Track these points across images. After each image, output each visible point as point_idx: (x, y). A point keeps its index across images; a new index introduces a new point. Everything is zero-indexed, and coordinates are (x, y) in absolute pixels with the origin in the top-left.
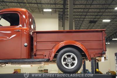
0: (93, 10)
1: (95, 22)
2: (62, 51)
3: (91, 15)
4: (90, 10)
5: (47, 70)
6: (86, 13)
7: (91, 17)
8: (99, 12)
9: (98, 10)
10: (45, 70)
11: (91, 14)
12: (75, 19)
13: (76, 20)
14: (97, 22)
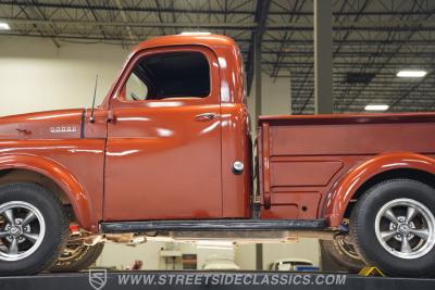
0: (365, 35)
1: (365, 79)
2: (375, 192)
3: (352, 54)
4: (354, 35)
5: (194, 257)
6: (336, 47)
7: (356, 59)
8: (387, 42)
9: (384, 35)
10: (184, 256)
11: (356, 48)
12: (293, 69)
13: (298, 70)
14: (374, 80)
